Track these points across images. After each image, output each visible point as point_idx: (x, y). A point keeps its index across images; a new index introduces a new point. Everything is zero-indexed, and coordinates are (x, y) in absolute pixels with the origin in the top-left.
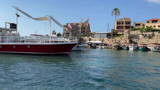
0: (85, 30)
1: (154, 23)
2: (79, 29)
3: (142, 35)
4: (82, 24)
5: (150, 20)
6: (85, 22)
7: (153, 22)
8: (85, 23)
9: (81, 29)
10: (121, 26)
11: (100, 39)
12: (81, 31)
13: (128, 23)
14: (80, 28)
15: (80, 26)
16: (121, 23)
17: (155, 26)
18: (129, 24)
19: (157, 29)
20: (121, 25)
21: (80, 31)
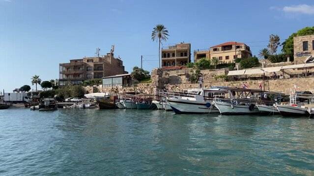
0: (103, 71)
1: (225, 51)
2: (90, 70)
3: (185, 76)
4: (98, 59)
5: (219, 46)
6: (106, 55)
7: (226, 48)
8: (107, 57)
9: (94, 70)
10: (171, 60)
11: (112, 88)
12: (95, 73)
13: (184, 54)
14: (91, 67)
15: (91, 64)
16: (171, 55)
17: (227, 58)
18: (186, 55)
19: (228, 63)
20: (171, 58)
21: (93, 73)
